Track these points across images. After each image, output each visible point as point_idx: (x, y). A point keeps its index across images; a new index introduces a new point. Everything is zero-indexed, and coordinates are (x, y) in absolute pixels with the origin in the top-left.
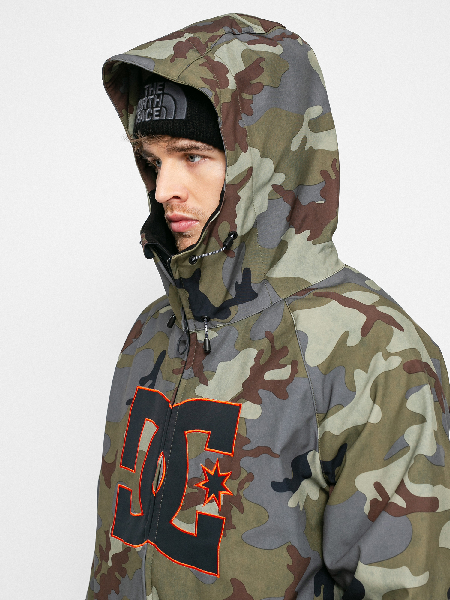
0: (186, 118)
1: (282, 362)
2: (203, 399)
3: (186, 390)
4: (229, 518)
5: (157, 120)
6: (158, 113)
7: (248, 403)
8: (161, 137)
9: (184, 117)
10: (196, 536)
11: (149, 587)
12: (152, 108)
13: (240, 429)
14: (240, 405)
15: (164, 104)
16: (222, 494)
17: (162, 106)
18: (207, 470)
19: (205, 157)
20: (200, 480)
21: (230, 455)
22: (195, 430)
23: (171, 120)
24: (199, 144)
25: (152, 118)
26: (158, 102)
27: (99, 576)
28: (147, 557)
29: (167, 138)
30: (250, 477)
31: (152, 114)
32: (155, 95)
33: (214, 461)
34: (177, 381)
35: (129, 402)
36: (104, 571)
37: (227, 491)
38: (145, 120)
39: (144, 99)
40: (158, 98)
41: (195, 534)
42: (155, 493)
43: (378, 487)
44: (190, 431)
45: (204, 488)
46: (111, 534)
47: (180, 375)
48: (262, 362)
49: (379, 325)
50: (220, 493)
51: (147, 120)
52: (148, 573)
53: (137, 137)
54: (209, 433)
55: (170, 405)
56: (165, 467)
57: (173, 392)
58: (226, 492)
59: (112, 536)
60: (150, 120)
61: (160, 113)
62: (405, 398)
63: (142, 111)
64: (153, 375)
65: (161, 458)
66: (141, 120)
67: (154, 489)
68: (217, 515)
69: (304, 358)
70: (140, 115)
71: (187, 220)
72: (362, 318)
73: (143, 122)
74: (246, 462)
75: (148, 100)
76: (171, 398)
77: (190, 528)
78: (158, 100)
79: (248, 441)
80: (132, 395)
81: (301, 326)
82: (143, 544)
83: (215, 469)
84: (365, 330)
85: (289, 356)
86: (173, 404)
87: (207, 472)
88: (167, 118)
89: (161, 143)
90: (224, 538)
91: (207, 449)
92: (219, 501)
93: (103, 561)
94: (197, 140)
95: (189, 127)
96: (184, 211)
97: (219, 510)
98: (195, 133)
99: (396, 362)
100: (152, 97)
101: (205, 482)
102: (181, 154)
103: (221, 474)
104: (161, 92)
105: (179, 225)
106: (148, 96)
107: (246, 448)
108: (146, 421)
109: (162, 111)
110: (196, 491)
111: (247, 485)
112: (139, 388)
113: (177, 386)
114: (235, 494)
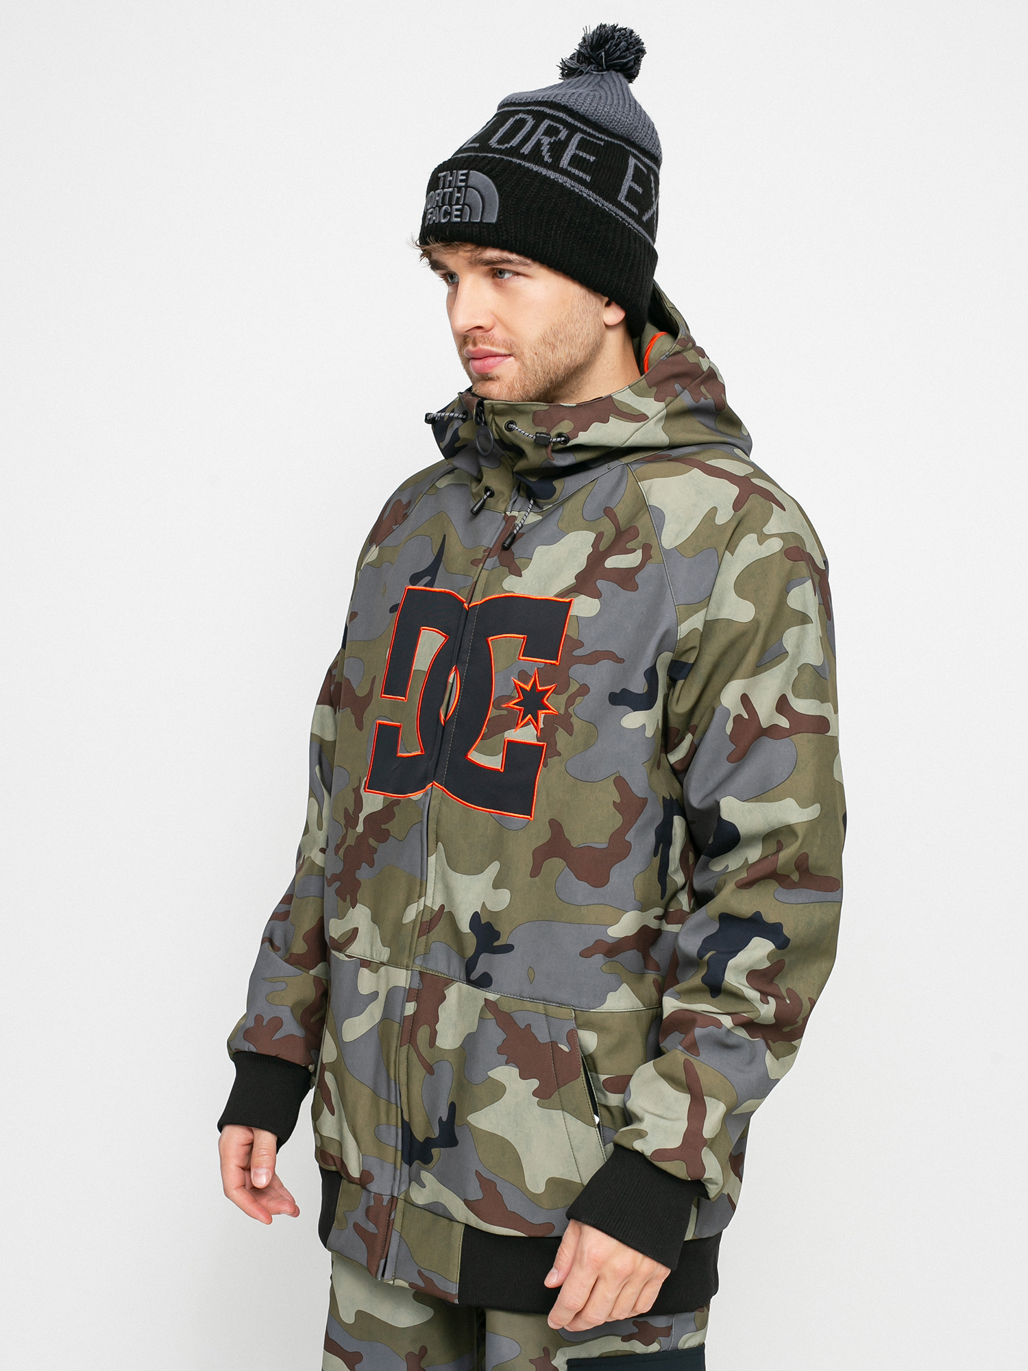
0: (496, 222)
1: (630, 545)
2: (514, 595)
3: (487, 585)
4: (552, 744)
5: (457, 223)
6: (458, 213)
7: (583, 597)
8: (461, 244)
9: (494, 220)
10: (502, 771)
11: (431, 844)
12: (451, 205)
13: (570, 630)
14: (571, 602)
15: (467, 201)
16: (542, 715)
17: (464, 204)
18: (521, 684)
19: (518, 274)
20: (511, 698)
21: (554, 664)
22: (502, 636)
23: (476, 223)
24: (513, 257)
25: (449, 219)
26: (458, 198)
27: (342, 851)
28: (432, 803)
29: (469, 247)
30: (584, 690)
31: (450, 214)
32: (454, 188)
33: (531, 673)
34: (475, 574)
35: (393, 609)
36: (350, 841)
37: (549, 709)
38: (439, 221)
39: (438, 191)
40: (458, 192)
41: (501, 768)
42: (444, 721)
43: (745, 700)
44: (495, 637)
45: (517, 709)
46: (364, 789)
47: (482, 565)
48: (602, 548)
49: (754, 500)
50: (540, 713)
51: (443, 221)
52: (432, 826)
53: (428, 244)
54: (524, 638)
55: (466, 605)
56: (459, 685)
57: (468, 588)
58: (548, 711)
59: (365, 791)
60: (446, 222)
61: (462, 214)
62: (785, 591)
63: (434, 208)
64: (432, 570)
65: (452, 675)
66: (434, 221)
67: (443, 717)
68: (534, 741)
69: (660, 541)
70: (431, 213)
71: (496, 355)
72: (734, 491)
73: (436, 223)
74: (579, 673)
75: (445, 194)
76: (465, 597)
77: (494, 762)
78: (459, 195)
79: (580, 644)
80: (399, 598)
81: (653, 501)
82: (424, 790)
83: (532, 682)
84: (737, 505)
85: (639, 538)
86: (470, 603)
87: (520, 687)
88: (472, 221)
89: (461, 253)
90: (544, 768)
91: (521, 658)
92: (537, 724)
93: (350, 829)
94: (511, 251)
95: (501, 233)
96: (492, 344)
97: (537, 735)
98: (510, 242)
99: (775, 545)
100: (451, 190)
101: (517, 701)
102: (487, 268)
103: (540, 689)
104: (463, 184)
105: (484, 363)
106: (443, 188)
107: (577, 653)
108: (422, 631)
109: (465, 210)
110: (505, 712)
111: (579, 699)
112: (408, 589)
113: (475, 580)
114: (562, 712)
